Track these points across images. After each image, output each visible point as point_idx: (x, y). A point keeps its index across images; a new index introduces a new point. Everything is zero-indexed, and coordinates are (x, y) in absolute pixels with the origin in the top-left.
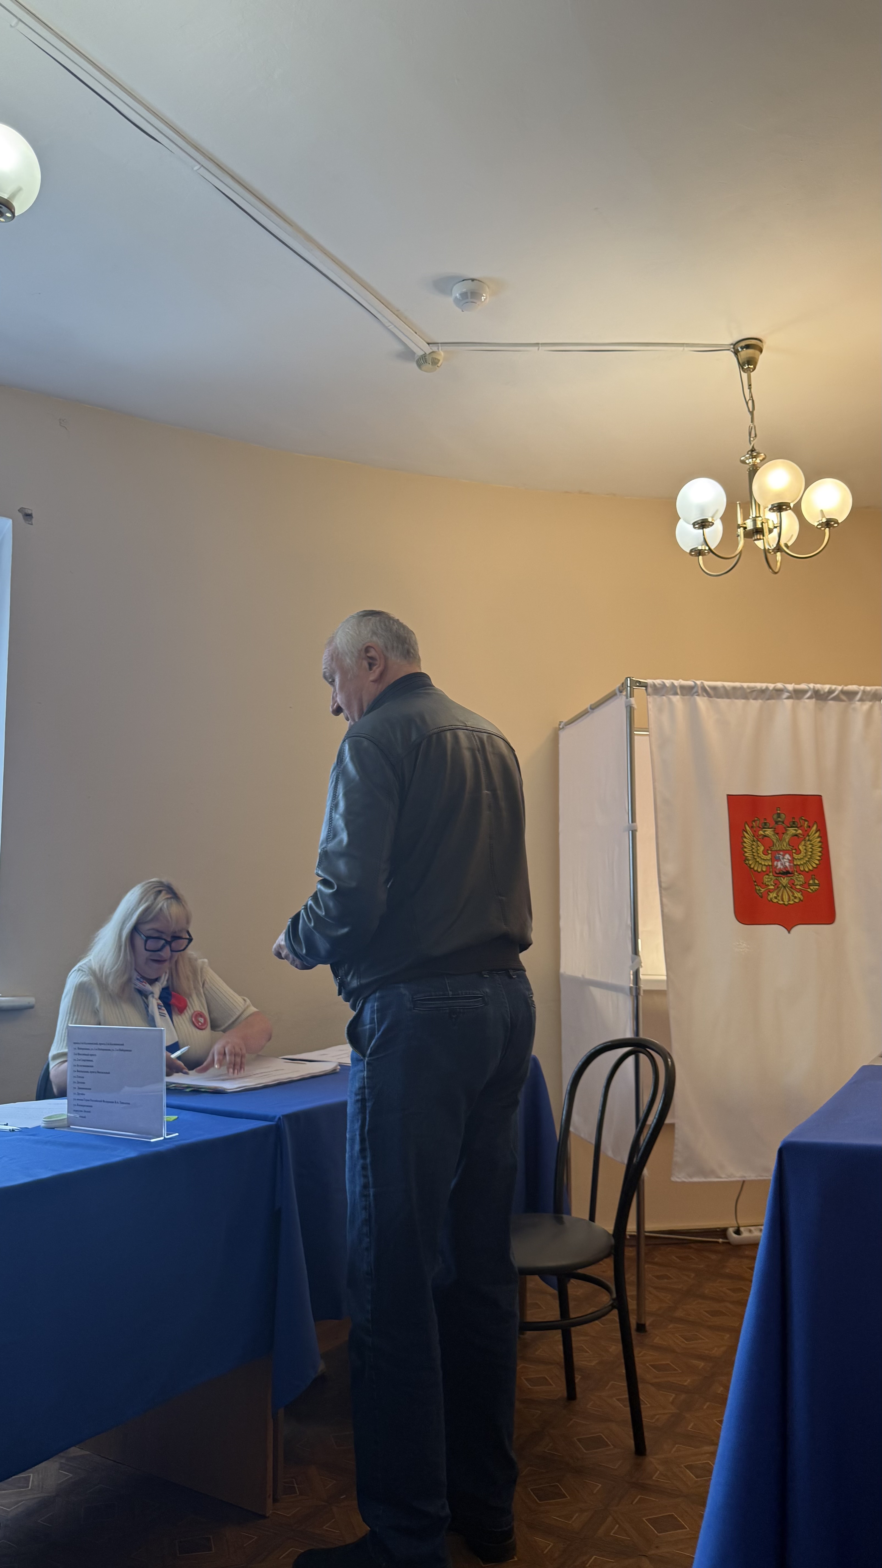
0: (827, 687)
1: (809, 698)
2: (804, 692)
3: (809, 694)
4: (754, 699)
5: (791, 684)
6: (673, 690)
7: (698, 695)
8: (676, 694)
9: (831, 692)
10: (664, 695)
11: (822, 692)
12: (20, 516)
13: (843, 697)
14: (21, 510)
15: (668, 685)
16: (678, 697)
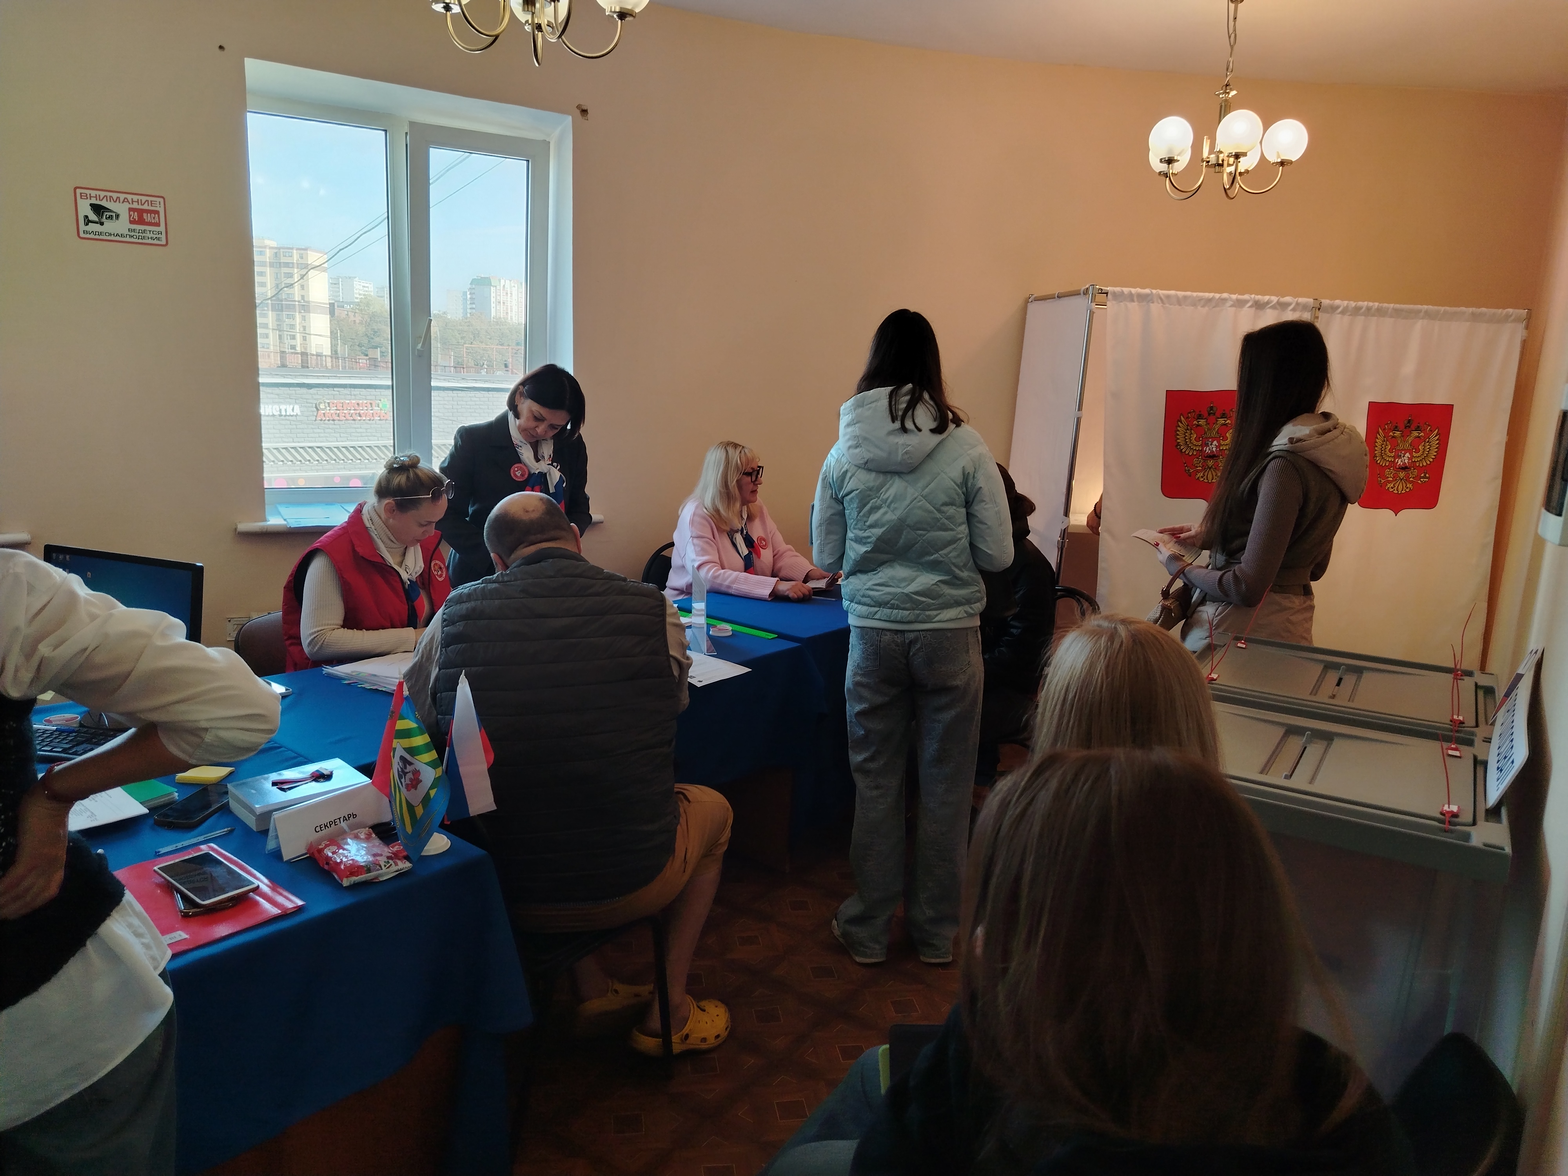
0: (1267, 298)
1: (1250, 307)
2: (1247, 301)
3: (1249, 304)
4: (1202, 307)
5: (1235, 294)
6: (1131, 297)
7: (1153, 303)
8: (1133, 301)
9: (1268, 303)
10: (1122, 302)
11: (1262, 302)
12: (578, 112)
13: (1278, 307)
14: (578, 107)
15: (1126, 293)
16: (1136, 304)
